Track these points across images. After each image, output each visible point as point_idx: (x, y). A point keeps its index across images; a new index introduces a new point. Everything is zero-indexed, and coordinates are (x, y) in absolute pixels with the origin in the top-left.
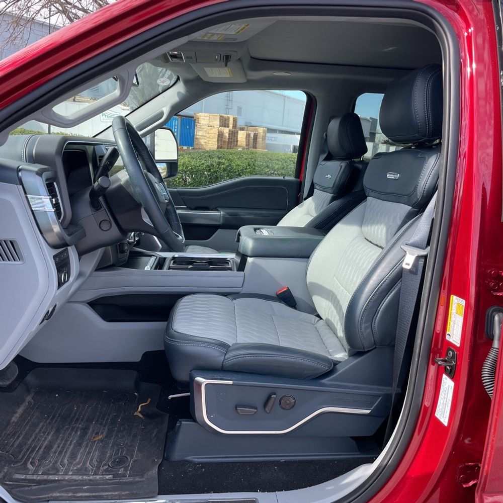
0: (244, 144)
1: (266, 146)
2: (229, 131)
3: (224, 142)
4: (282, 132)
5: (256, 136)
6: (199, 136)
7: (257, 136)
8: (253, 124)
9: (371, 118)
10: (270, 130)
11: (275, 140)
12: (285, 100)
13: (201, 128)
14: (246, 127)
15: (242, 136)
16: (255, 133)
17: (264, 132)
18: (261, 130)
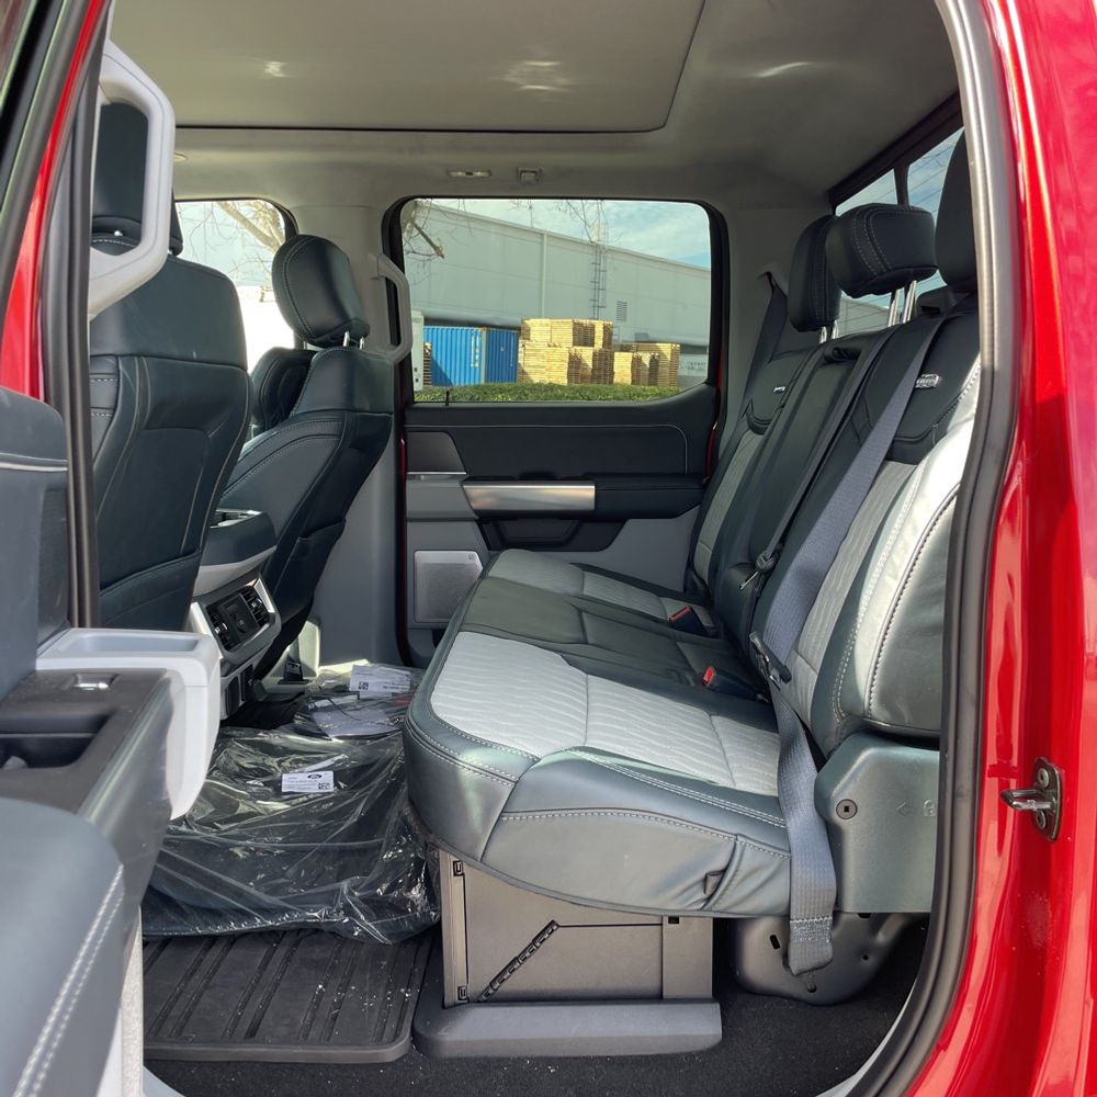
0: (628, 380)
1: (679, 382)
2: (594, 355)
3: (583, 377)
5: (655, 361)
6: (529, 366)
8: (652, 336)
11: (699, 369)
13: (533, 350)
14: (634, 345)
15: (622, 365)
16: (653, 357)
17: (673, 353)
18: (666, 349)
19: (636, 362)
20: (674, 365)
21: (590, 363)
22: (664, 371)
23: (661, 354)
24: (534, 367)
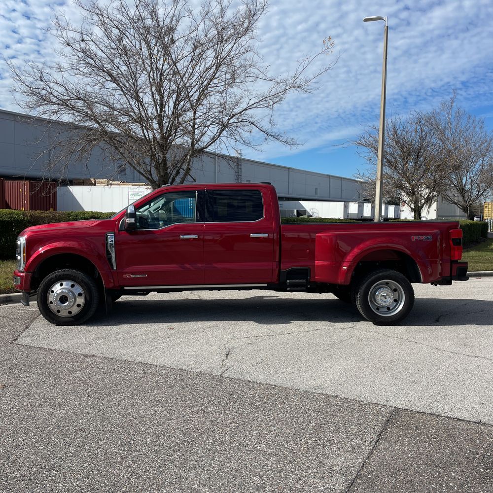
12: (289, 171)
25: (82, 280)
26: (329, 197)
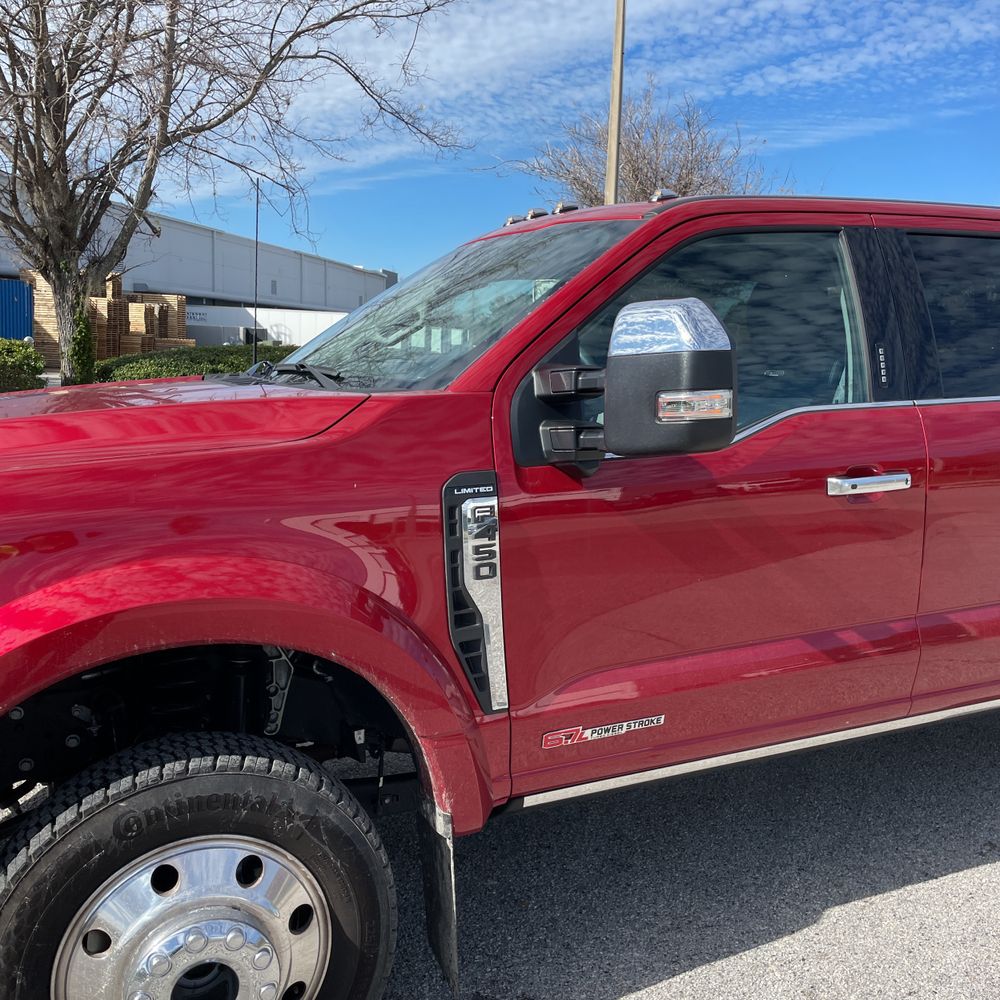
0: (142, 329)
1: (189, 332)
2: (109, 305)
3: (100, 327)
4: (213, 302)
5: (164, 312)
6: (39, 316)
7: (166, 311)
8: (151, 287)
9: (384, 271)
10: (193, 300)
11: (201, 319)
12: (213, 237)
13: (42, 300)
14: (139, 295)
15: (136, 314)
16: (162, 307)
17: (180, 304)
18: (173, 300)
19: (149, 312)
20: (181, 314)
21: (105, 314)
22: (172, 321)
23: (169, 306)
24: (46, 316)
25: (313, 823)
26: (301, 302)
